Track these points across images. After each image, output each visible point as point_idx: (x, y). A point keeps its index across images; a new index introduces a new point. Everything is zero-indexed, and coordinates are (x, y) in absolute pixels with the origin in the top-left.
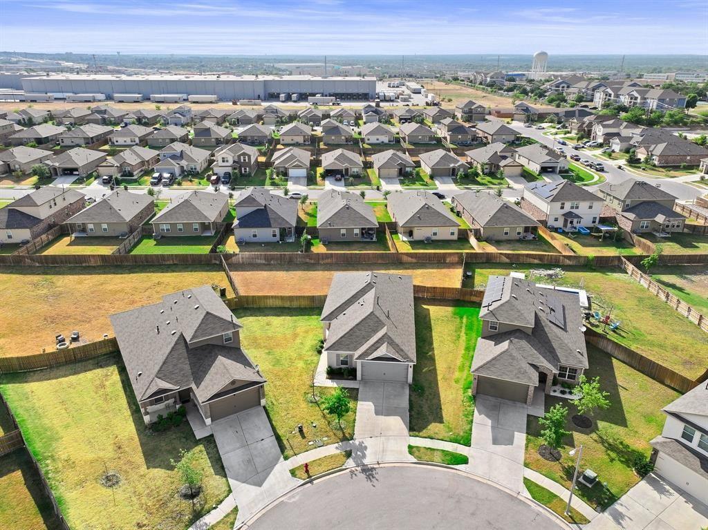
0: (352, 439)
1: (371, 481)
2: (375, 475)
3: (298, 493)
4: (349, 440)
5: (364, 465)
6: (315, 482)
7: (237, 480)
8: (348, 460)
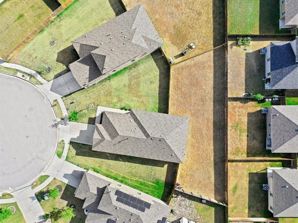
0: (70, 121)
1: (51, 126)
2: (53, 128)
5: (58, 124)
7: (53, 83)
8: (60, 119)
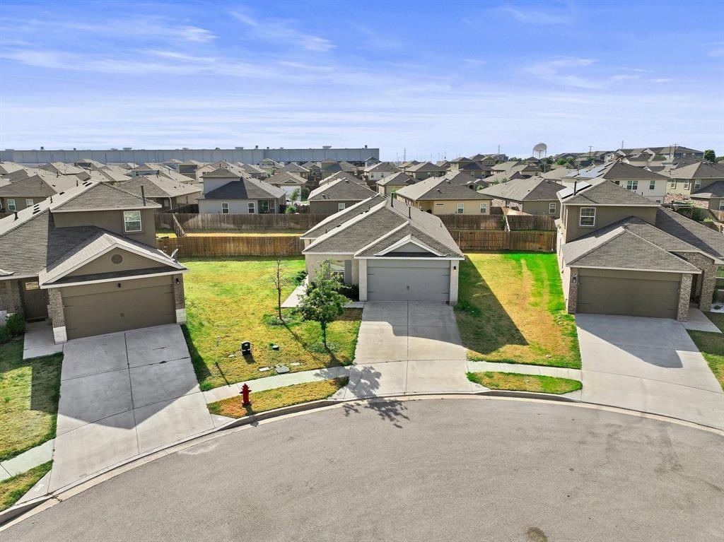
0: (350, 363)
1: (392, 420)
2: (400, 411)
3: (216, 440)
4: (342, 365)
5: (375, 397)
6: (261, 422)
7: (79, 417)
8: (341, 390)
